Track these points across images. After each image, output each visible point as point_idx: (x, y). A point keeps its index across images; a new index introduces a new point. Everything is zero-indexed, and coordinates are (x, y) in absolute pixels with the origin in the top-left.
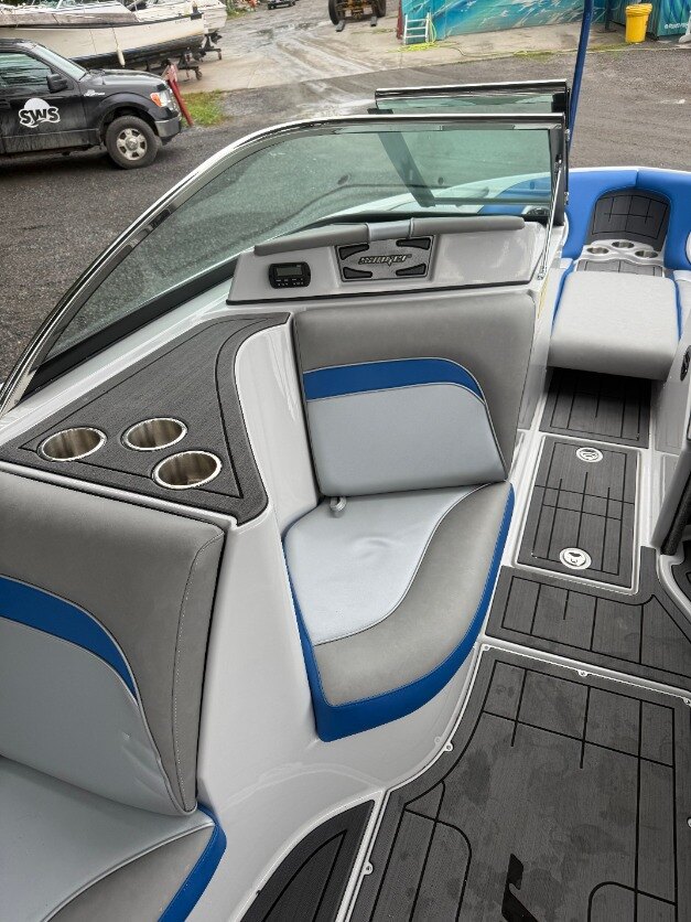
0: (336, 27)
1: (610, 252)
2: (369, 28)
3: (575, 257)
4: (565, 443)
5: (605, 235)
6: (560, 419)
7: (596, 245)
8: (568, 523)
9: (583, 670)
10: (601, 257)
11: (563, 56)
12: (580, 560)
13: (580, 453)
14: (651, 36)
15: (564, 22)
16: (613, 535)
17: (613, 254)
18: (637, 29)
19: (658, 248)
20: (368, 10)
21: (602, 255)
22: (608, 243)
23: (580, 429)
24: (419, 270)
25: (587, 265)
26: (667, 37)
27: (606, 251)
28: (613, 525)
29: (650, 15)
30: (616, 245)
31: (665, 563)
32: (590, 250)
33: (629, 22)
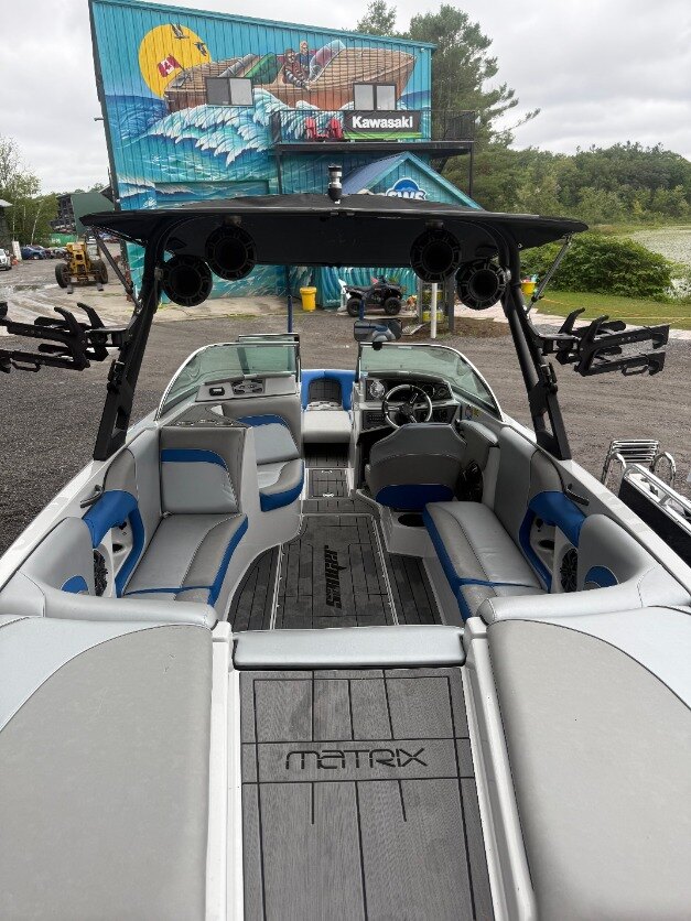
0: (66, 290)
2: (97, 292)
3: (305, 408)
4: (316, 470)
5: (315, 399)
7: (313, 403)
10: (316, 408)
11: (263, 317)
14: (319, 307)
15: (257, 295)
16: (340, 488)
17: (321, 407)
18: (310, 302)
19: (340, 404)
20: (91, 278)
22: (318, 402)
24: (260, 390)
26: (329, 307)
27: (317, 406)
29: (316, 294)
30: (322, 403)
31: (358, 491)
32: (311, 406)
33: (304, 297)
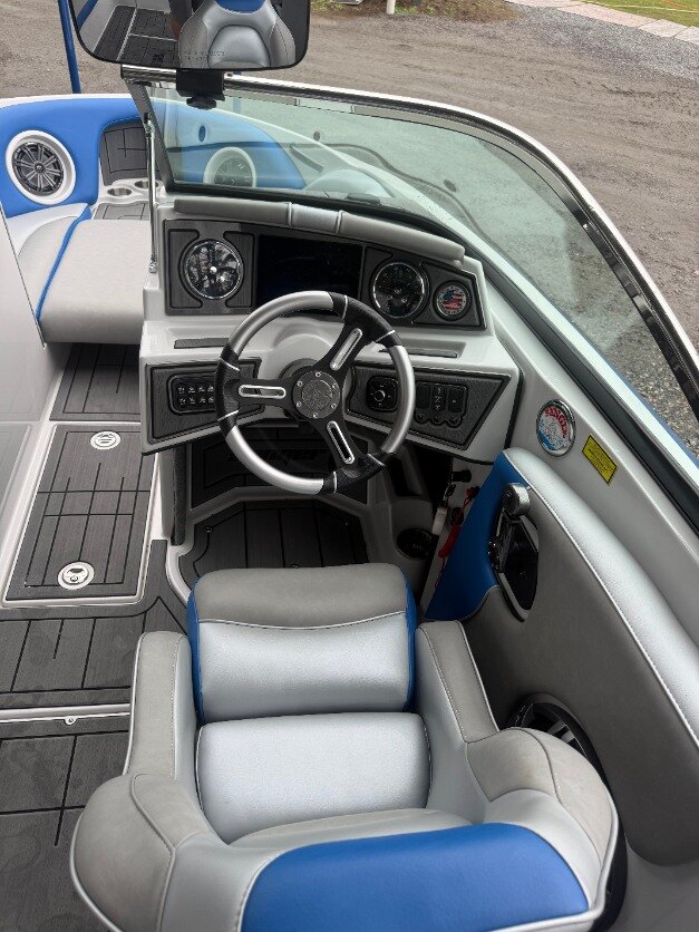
1: (134, 194)
3: (91, 201)
4: (78, 431)
5: (126, 173)
6: (76, 402)
7: (117, 185)
8: (71, 531)
9: (71, 716)
10: (125, 200)
12: (81, 576)
13: (96, 441)
16: (122, 535)
17: (137, 195)
21: (125, 197)
22: (129, 183)
23: (96, 410)
25: (108, 212)
27: (129, 192)
28: (123, 521)
30: (139, 185)
31: (172, 557)
32: (111, 192)
